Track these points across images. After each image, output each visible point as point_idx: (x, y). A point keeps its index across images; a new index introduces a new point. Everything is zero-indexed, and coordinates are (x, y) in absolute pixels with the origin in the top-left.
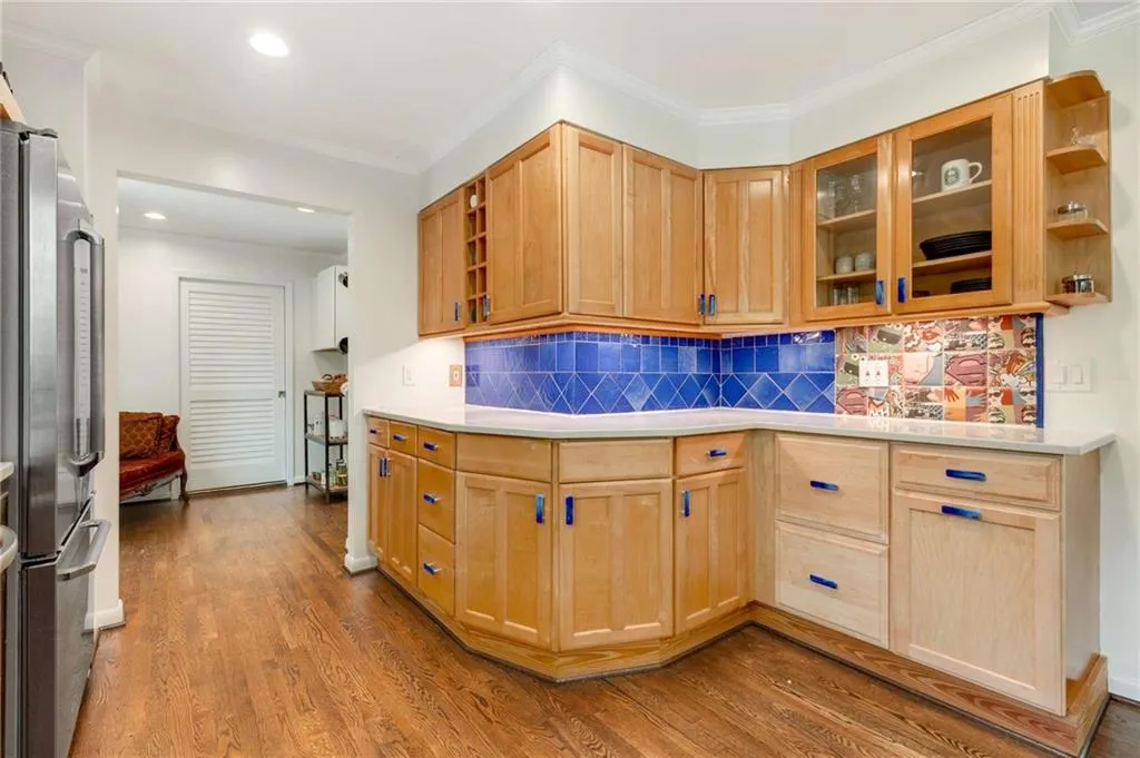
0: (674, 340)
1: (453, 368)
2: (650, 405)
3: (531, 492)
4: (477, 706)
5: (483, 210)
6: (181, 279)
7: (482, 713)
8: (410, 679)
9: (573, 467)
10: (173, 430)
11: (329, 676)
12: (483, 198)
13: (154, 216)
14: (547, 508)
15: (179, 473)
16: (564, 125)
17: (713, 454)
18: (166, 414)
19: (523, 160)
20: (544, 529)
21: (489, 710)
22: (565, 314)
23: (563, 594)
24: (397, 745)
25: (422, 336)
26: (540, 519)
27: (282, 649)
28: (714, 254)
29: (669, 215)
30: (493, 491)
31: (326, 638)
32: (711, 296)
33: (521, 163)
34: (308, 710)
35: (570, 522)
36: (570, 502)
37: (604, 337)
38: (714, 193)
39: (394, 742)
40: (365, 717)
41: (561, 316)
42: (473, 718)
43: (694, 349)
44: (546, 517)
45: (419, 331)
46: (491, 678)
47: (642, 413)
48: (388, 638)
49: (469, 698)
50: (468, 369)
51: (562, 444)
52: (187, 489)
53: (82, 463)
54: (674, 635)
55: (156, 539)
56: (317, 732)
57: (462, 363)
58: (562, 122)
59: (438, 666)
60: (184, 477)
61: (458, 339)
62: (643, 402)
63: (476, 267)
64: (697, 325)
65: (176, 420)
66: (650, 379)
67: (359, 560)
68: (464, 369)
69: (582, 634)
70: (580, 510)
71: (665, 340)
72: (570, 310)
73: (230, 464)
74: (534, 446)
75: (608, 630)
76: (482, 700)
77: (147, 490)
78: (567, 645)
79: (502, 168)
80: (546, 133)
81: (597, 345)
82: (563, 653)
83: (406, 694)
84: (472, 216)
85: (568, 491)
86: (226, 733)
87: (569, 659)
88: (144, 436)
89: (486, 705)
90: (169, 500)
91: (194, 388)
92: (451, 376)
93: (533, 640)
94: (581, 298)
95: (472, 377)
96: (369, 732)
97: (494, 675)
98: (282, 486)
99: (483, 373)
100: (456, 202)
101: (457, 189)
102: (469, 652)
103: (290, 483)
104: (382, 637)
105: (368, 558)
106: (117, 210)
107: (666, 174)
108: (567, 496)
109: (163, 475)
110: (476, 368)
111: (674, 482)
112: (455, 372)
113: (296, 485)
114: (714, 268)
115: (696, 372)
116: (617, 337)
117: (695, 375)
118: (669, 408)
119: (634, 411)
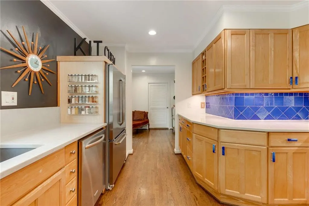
0: (281, 94)
1: (202, 103)
2: (268, 118)
3: (212, 143)
4: (194, 199)
5: (205, 59)
6: (149, 83)
7: (195, 202)
8: (180, 185)
9: (224, 137)
10: (147, 115)
11: (163, 178)
12: (205, 56)
13: (144, 71)
14: (216, 149)
15: (148, 124)
16: (225, 30)
17: (289, 140)
18: (146, 112)
19: (214, 43)
20: (216, 155)
21: (197, 202)
22: (226, 89)
23: (222, 176)
24: (172, 201)
25: (193, 95)
26: (214, 152)
27: (156, 168)
28: (298, 60)
29: (273, 49)
30: (202, 140)
31: (165, 168)
32: (296, 78)
33: (214, 44)
34: (157, 184)
35: (223, 154)
36: (223, 148)
37: (247, 94)
38: (298, 36)
39: (172, 200)
40: (167, 191)
41: (224, 90)
42: (192, 202)
43: (293, 98)
44: (216, 151)
45: (192, 93)
46: (201, 193)
47: (264, 120)
48: (178, 173)
49: (193, 196)
50: (206, 103)
51: (221, 130)
52: (150, 127)
53: (120, 123)
54: (268, 204)
55: (142, 137)
56: (157, 190)
57: (205, 101)
58: (224, 30)
59: (188, 185)
60: (149, 125)
61: (203, 95)
62: (265, 117)
63: (204, 76)
64: (290, 89)
65: (148, 113)
66: (268, 109)
67: (177, 151)
68: (205, 103)
69: (228, 190)
70: (227, 151)
71: (276, 94)
72: (227, 88)
73: (158, 123)
74: (213, 129)
75: (239, 193)
76: (196, 198)
77: (142, 127)
78: (222, 192)
79: (210, 47)
80: (220, 34)
81: (244, 97)
82: (222, 194)
83: (178, 189)
84: (203, 61)
85: (223, 145)
86: (141, 183)
87: (225, 197)
88: (142, 116)
89: (197, 200)
90: (147, 129)
91: (151, 106)
92: (201, 105)
93: (213, 187)
94: (231, 83)
95: (207, 106)
96: (167, 195)
97: (202, 192)
98: (167, 129)
99: (211, 104)
100: (199, 58)
101: (199, 55)
102: (197, 184)
103: (169, 129)
104: (177, 172)
105: (179, 151)
106: (132, 71)
107: (271, 35)
108: (223, 146)
109: (145, 124)
110: (209, 103)
111: (268, 148)
112: (203, 104)
113: (170, 129)
114: (298, 66)
115: (293, 106)
116: (252, 94)
117: (293, 107)
118: (278, 119)
119: (261, 119)
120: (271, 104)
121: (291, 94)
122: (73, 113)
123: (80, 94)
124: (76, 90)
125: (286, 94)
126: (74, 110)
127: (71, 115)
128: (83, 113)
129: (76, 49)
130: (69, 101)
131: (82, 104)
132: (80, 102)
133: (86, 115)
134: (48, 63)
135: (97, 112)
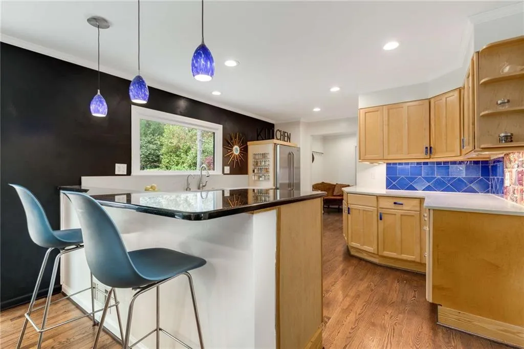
2: (428, 189)
28: (433, 130)
32: (431, 147)
35: (349, 214)
54: (378, 254)
62: (424, 187)
66: (428, 180)
69: (353, 243)
70: (352, 211)
71: (439, 163)
108: (348, 207)
111: (377, 209)
114: (433, 136)
115: (464, 176)
116: (407, 164)
117: (464, 178)
118: (442, 191)
119: (418, 190)
120: (433, 173)
121: (461, 163)
122: (256, 179)
123: (260, 166)
124: (257, 164)
125: (454, 163)
126: (256, 177)
127: (255, 181)
128: (261, 179)
129: (258, 136)
130: (254, 171)
131: (260, 173)
132: (259, 172)
133: (262, 180)
134: (243, 148)
135: (269, 179)
